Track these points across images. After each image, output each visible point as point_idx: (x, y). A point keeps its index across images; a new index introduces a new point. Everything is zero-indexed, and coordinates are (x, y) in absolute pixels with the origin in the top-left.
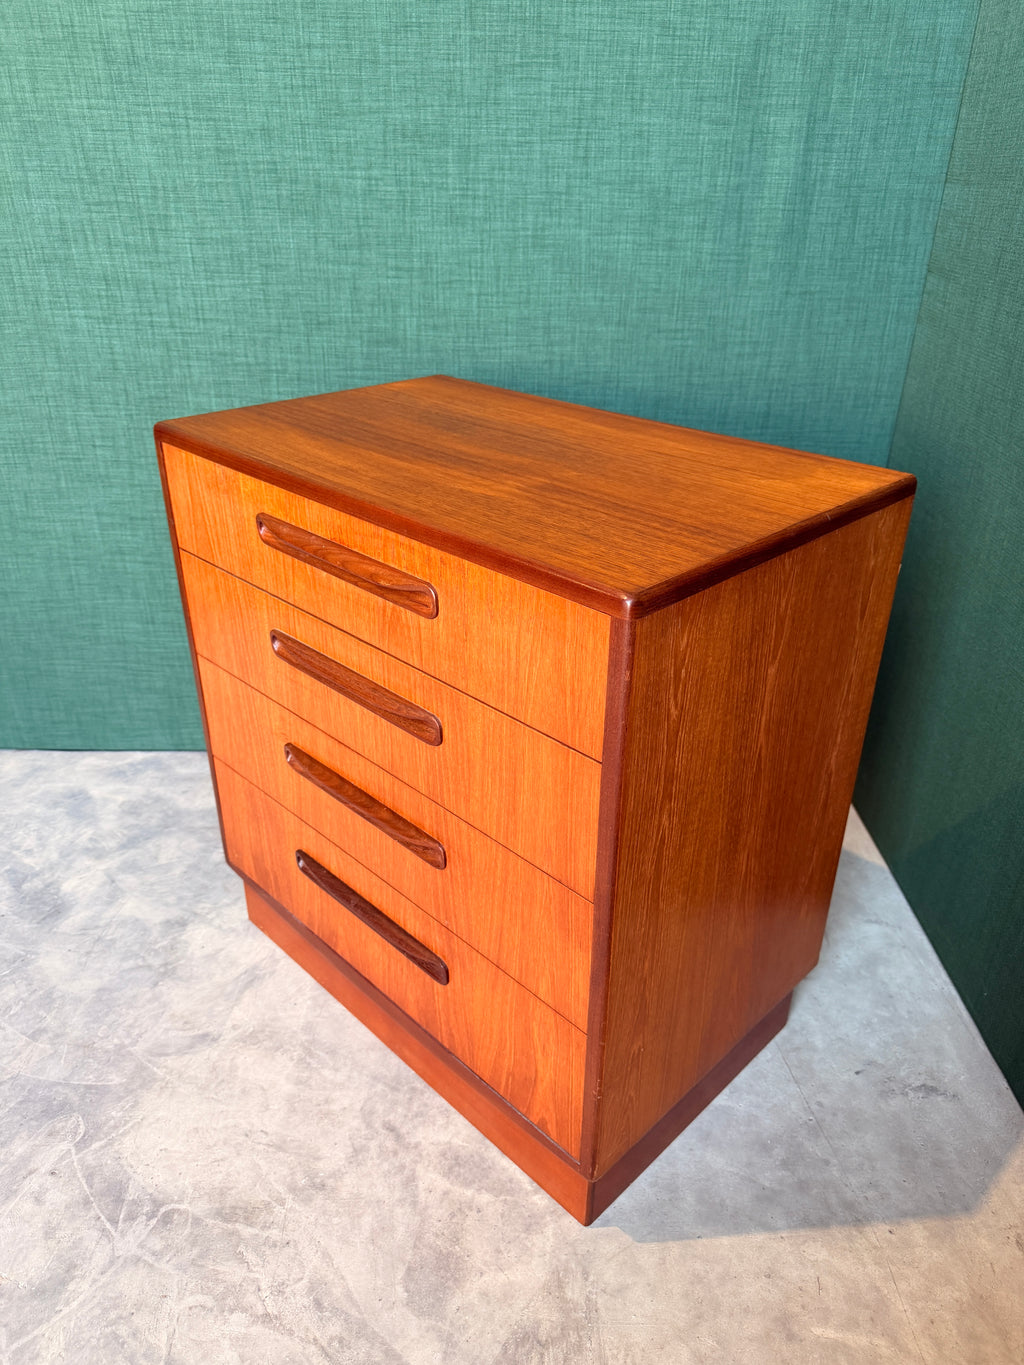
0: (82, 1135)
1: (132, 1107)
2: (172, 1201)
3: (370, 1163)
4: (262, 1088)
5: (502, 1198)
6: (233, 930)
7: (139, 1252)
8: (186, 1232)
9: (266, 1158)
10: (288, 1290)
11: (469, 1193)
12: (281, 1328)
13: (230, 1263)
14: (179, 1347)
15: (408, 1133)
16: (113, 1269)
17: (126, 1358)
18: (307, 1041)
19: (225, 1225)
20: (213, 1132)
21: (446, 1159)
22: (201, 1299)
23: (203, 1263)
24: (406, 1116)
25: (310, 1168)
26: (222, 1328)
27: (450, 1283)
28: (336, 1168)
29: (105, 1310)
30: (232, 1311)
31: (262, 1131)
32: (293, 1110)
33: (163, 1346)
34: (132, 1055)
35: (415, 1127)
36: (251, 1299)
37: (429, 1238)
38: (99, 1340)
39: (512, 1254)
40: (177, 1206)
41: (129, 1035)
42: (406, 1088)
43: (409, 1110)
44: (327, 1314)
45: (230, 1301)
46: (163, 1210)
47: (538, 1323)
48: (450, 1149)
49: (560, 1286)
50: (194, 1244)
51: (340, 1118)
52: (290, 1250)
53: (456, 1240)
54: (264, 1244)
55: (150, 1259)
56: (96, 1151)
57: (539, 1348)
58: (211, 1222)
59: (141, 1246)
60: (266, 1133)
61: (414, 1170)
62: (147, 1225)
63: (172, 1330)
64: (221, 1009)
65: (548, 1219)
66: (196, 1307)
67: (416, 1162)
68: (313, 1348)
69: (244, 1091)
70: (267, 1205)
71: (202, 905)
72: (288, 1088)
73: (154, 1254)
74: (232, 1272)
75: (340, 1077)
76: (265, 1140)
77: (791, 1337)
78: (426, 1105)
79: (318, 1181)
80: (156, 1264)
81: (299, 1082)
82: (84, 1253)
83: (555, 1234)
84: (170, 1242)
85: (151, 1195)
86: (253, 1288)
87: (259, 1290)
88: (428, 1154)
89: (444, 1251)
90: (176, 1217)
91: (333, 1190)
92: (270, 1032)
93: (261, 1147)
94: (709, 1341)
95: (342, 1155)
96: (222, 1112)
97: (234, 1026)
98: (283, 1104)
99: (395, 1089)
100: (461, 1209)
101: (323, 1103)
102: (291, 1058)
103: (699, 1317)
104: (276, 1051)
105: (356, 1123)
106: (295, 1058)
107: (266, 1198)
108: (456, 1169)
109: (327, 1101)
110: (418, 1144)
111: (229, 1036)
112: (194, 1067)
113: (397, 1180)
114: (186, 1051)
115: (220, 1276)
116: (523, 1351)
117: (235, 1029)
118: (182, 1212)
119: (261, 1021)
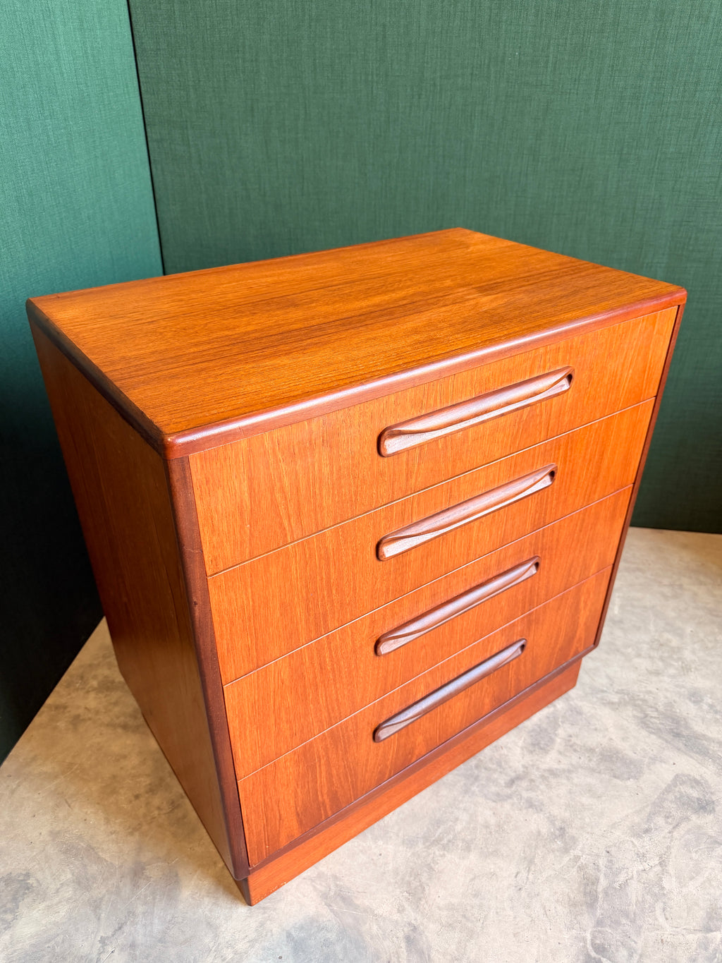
2: (585, 947)
3: (541, 797)
4: (473, 879)
5: (560, 723)
8: (610, 931)
9: (541, 872)
10: (641, 851)
11: (558, 740)
12: (667, 854)
13: (629, 894)
14: (694, 924)
15: (515, 772)
18: (424, 844)
19: (600, 900)
20: (518, 919)
21: (535, 750)
22: (658, 912)
23: (632, 913)
24: (501, 772)
25: (547, 838)
26: (676, 894)
27: (620, 755)
28: (546, 820)
30: (663, 888)
31: (516, 876)
32: (496, 853)
33: (696, 937)
35: (510, 767)
36: (651, 875)
37: (592, 764)
39: (596, 723)
40: (589, 942)
42: (476, 772)
43: (495, 771)
44: (652, 825)
45: (656, 890)
46: (593, 954)
47: (634, 716)
48: (526, 748)
49: (612, 703)
50: (618, 923)
51: (503, 817)
52: (613, 850)
53: (592, 750)
54: (611, 868)
55: (636, 958)
57: (648, 718)
58: (599, 912)
60: (518, 873)
61: (545, 770)
63: (684, 931)
64: (375, 927)
65: (572, 703)
66: (664, 915)
67: (538, 768)
68: (675, 834)
69: (476, 896)
70: (581, 868)
72: (473, 857)
73: (631, 956)
74: (635, 891)
75: (464, 817)
76: (524, 874)
78: (491, 759)
79: (557, 832)
80: (640, 952)
81: (468, 849)
83: (581, 701)
84: (619, 943)
86: (644, 874)
87: (645, 870)
88: (532, 761)
89: (600, 757)
90: (598, 942)
91: (564, 822)
92: (411, 876)
93: (531, 877)
94: (630, 650)
95: (535, 816)
96: (497, 913)
97: (399, 911)
98: (489, 861)
99: (477, 778)
100: (570, 746)
101: (488, 830)
102: (441, 856)
103: (618, 651)
104: (434, 870)
105: (507, 806)
106: (441, 853)
107: (575, 869)
108: (542, 746)
109: (487, 826)
110: (524, 766)
111: (411, 915)
112: (447, 946)
113: (553, 781)
114: (427, 956)
115: (640, 899)
116: (651, 725)
117: (403, 910)
118: (594, 938)
119: (397, 886)
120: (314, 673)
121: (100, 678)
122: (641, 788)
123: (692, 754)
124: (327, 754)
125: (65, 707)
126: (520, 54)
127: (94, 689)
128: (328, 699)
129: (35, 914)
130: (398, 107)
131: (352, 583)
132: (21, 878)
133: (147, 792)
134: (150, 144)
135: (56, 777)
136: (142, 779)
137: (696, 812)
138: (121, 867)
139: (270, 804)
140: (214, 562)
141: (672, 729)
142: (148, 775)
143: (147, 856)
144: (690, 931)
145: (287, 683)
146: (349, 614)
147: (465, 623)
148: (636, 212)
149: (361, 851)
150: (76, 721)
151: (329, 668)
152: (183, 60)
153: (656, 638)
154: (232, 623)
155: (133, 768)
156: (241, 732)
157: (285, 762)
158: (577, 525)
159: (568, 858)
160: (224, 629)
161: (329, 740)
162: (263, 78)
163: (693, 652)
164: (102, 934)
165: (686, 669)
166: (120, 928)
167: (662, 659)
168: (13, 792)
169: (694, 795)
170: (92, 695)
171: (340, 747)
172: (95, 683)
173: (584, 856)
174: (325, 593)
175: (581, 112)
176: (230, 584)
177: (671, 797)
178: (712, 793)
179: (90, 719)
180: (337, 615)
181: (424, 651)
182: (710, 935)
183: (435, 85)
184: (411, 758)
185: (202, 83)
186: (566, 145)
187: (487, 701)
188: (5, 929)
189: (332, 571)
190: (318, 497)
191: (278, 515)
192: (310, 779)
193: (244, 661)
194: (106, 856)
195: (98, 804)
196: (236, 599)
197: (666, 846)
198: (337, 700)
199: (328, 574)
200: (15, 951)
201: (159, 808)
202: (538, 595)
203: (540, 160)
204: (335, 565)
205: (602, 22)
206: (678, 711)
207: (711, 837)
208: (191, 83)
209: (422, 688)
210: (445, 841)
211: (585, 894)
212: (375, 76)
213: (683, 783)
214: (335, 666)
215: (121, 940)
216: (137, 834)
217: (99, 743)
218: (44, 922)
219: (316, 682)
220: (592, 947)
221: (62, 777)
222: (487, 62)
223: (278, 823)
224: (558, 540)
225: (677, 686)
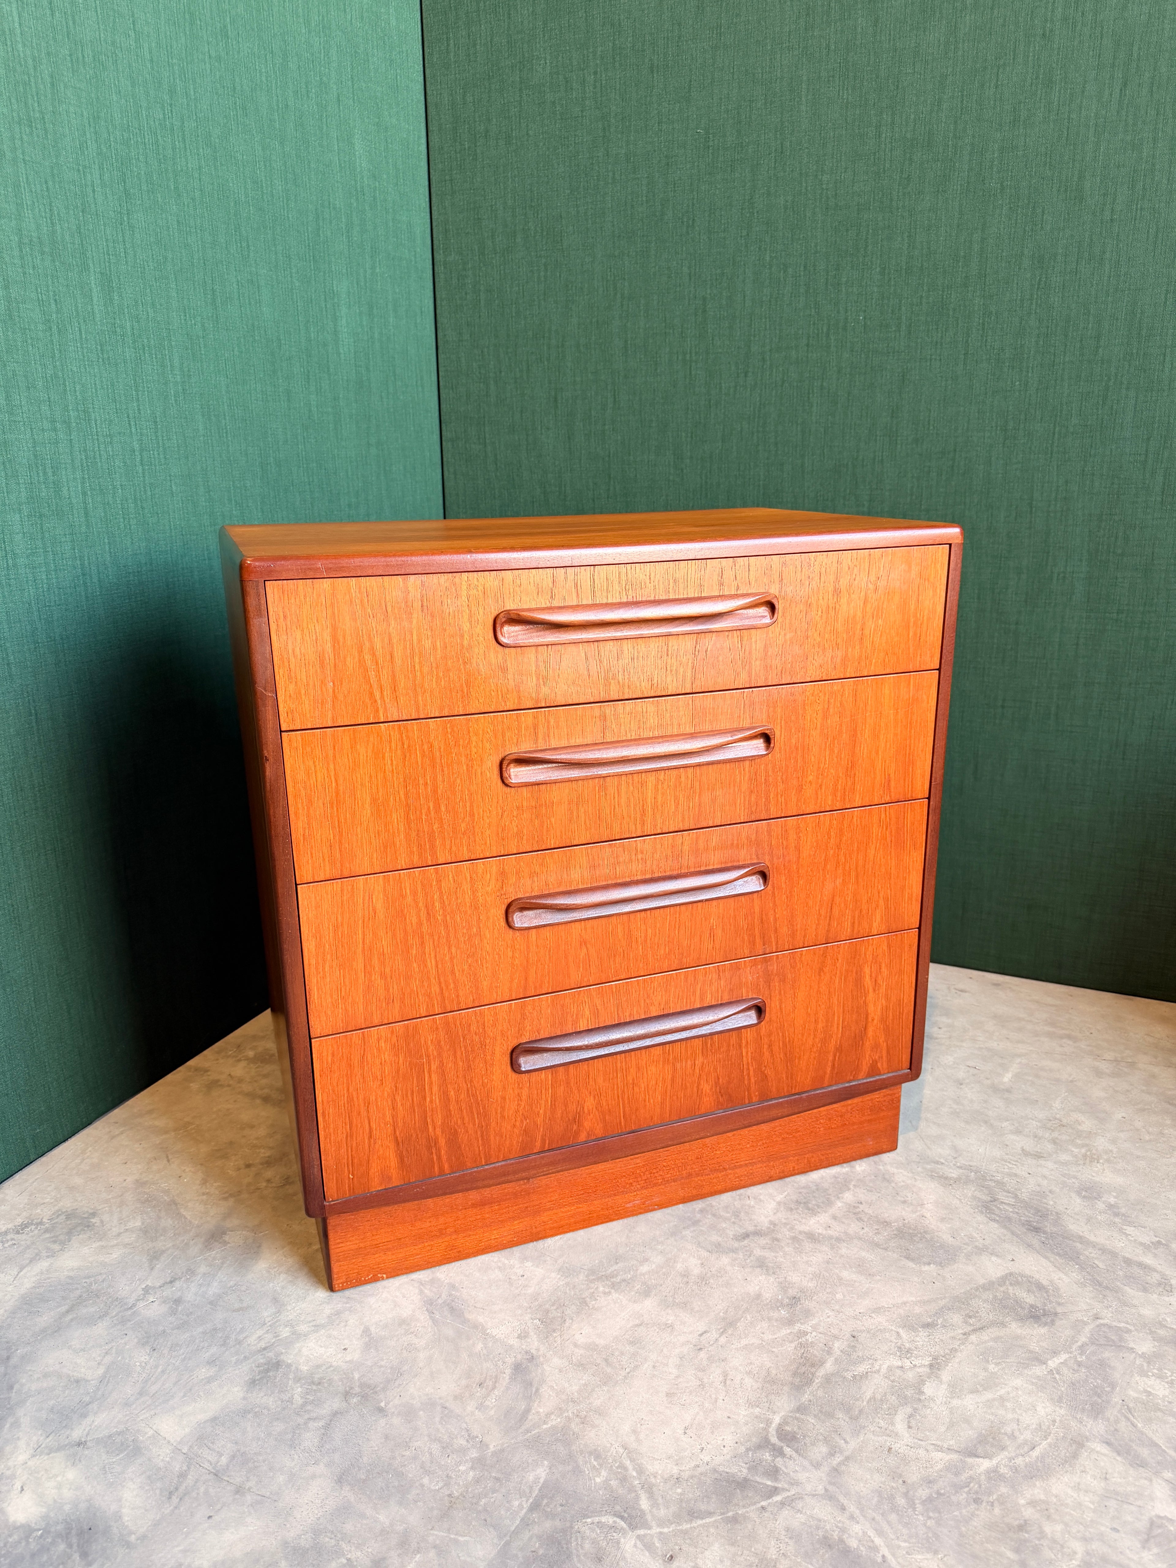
0: (618, 1520)
1: (598, 1457)
2: (765, 1429)
3: (781, 1259)
4: (638, 1325)
5: (851, 1187)
6: (338, 1313)
7: (825, 1468)
8: (813, 1421)
9: (740, 1338)
10: (907, 1345)
11: (839, 1204)
12: (948, 1357)
13: (864, 1388)
14: (951, 1442)
15: (756, 1226)
16: (841, 1498)
17: (957, 1492)
18: (587, 1276)
19: (815, 1385)
20: (681, 1380)
21: (797, 1209)
22: (900, 1417)
23: (857, 1410)
24: (734, 1223)
25: (767, 1304)
27: (927, 1236)
28: (776, 1284)
29: (894, 1509)
30: (921, 1393)
31: (701, 1335)
32: (684, 1305)
33: (948, 1457)
34: (502, 1451)
35: (751, 1220)
36: (910, 1375)
37: (879, 1239)
38: (930, 1518)
39: (909, 1195)
40: (774, 1425)
41: (463, 1451)
42: (698, 1216)
43: (727, 1219)
44: (940, 1322)
45: (909, 1393)
46: (774, 1439)
48: (786, 1204)
49: (946, 1178)
50: (830, 1415)
51: (713, 1270)
52: (863, 1336)
53: (886, 1224)
54: (849, 1355)
55: (838, 1459)
56: (655, 1504)
57: (997, 1204)
58: (806, 1397)
59: (817, 1466)
61: (800, 1232)
62: (791, 1458)
63: (932, 1447)
64: (480, 1346)
65: (881, 1167)
66: (909, 1422)
67: (792, 1228)
68: (973, 1338)
69: (632, 1343)
70: (802, 1345)
71: (252, 1340)
72: (649, 1304)
74: (874, 1387)
75: (658, 1259)
76: (714, 1335)
77: (1008, 1091)
78: (727, 1207)
79: (787, 1300)
80: (847, 1454)
81: (646, 1292)
82: (810, 1527)
83: (897, 1168)
84: (821, 1437)
85: (748, 1450)
86: (898, 1372)
87: (902, 1367)
89: (896, 1232)
90: (788, 1428)
91: (802, 1292)
92: (553, 1305)
93: (723, 1340)
94: (1005, 1124)
95: (762, 1278)
96: (654, 1367)
97: (519, 1337)
98: (670, 1311)
99: (696, 1223)
100: (854, 1212)
101: (685, 1279)
102: (605, 1293)
103: (986, 1122)
104: (587, 1305)
105: (725, 1260)
106: (607, 1290)
107: (793, 1345)
108: (810, 1205)
109: (686, 1274)
110: (771, 1222)
111: (534, 1343)
112: (566, 1385)
113: (808, 1245)
114: (534, 1390)
115: (878, 1397)
116: (997, 1212)
117: (525, 1337)
118: (785, 1422)
119: (529, 1311)
120: (419, 917)
121: (260, 1049)
122: (944, 1277)
123: (1049, 1255)
124: (440, 1055)
125: (206, 1071)
126: (865, 318)
127: (247, 1059)
128: (440, 966)
129: (85, 1250)
130: (721, 388)
131: (468, 804)
132: (86, 1216)
133: (262, 1164)
134: (444, 443)
135: (166, 1132)
136: (263, 1151)
137: (1021, 1319)
138: (198, 1227)
139: (355, 1099)
140: (290, 716)
141: (1030, 1222)
142: (271, 1148)
143: (234, 1222)
144: (940, 1449)
145: (381, 915)
146: (465, 849)
147: (650, 931)
148: (1034, 503)
149: (499, 1268)
150: (213, 1085)
151: (439, 918)
152: (486, 350)
153: (1058, 1116)
154: (310, 802)
155: (257, 1139)
156: (317, 963)
157: (379, 1040)
158: (829, 834)
159: (789, 1331)
160: (300, 805)
161: (442, 1034)
162: (569, 364)
163: (1114, 1141)
164: (149, 1283)
165: (1091, 1158)
166: (171, 1282)
167: (1054, 1142)
168: (113, 1137)
169: (1028, 1300)
170: (243, 1064)
171: (459, 1053)
172: (251, 1054)
173: (814, 1334)
174: (431, 805)
175: (947, 380)
176: (309, 749)
177: (989, 1295)
178: (1059, 1304)
179: (229, 1086)
180: (448, 842)
181: (584, 950)
182: (970, 1460)
183: (764, 360)
184: (577, 1133)
185: (503, 374)
186: (932, 422)
187: (706, 1087)
188: (48, 1257)
189: (439, 778)
190: (418, 674)
191: (368, 682)
192: (416, 1089)
193: (324, 860)
194: (188, 1214)
195: (202, 1164)
196: (316, 772)
197: (951, 1347)
198: (453, 972)
199: (435, 779)
200: (49, 1278)
201: (269, 1181)
202: (776, 931)
203: (899, 442)
204: (443, 771)
205: (964, 275)
206: (1051, 1203)
207: (1031, 1352)
208: (491, 375)
209: (587, 1012)
210: (619, 1279)
211: (795, 1374)
212: (693, 355)
213: (1017, 1283)
214: (448, 918)
215: (168, 1292)
216: (232, 1200)
217: (228, 1110)
218: (90, 1259)
219: (422, 932)
220: (777, 1432)
221: (173, 1134)
222: (825, 330)
223: (367, 1141)
224: (798, 849)
225: (1064, 1175)
